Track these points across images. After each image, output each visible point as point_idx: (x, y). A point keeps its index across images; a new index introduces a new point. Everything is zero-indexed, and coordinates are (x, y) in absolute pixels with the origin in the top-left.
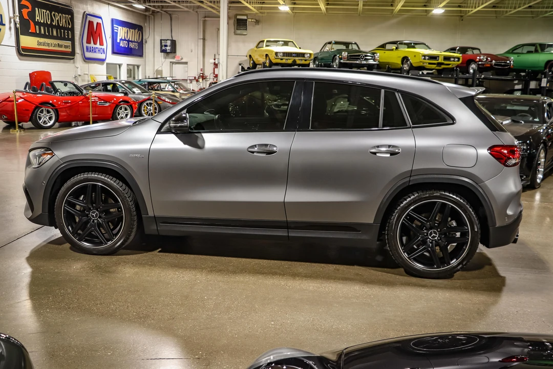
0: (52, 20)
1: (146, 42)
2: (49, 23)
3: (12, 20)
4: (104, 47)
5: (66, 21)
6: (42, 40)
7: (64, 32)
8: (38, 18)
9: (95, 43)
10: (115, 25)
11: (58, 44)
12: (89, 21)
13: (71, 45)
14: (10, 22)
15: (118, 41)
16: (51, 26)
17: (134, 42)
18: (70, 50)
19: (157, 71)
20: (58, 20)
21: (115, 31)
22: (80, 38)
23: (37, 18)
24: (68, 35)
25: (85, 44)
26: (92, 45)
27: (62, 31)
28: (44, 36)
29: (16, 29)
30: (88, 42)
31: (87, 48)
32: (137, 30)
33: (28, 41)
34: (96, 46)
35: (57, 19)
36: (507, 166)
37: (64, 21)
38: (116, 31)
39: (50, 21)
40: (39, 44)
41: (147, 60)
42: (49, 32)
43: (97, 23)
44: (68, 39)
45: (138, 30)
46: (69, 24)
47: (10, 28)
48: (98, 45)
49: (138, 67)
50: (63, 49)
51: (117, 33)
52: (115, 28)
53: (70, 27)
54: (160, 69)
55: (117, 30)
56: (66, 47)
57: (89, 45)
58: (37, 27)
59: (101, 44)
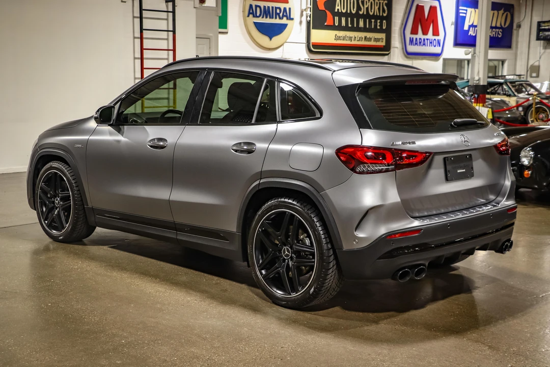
0: (359, 8)
1: (519, 26)
2: (354, 12)
3: (304, 13)
4: (441, 37)
5: (379, 9)
6: (341, 33)
7: (376, 22)
8: (339, 8)
9: (425, 32)
10: (460, 8)
11: (365, 37)
12: (418, 5)
13: (384, 38)
14: (302, 15)
15: (466, 28)
16: (358, 16)
17: (496, 27)
18: (383, 44)
19: (532, 66)
20: (367, 9)
21: (461, 15)
22: (401, 28)
23: (337, 8)
24: (381, 25)
25: (408, 35)
26: (420, 35)
27: (373, 20)
28: (346, 28)
29: (308, 23)
30: (415, 31)
31: (411, 41)
32: (501, 12)
33: (322, 36)
34: (426, 37)
35: (366, 6)
36: (356, 172)
37: (377, 8)
38: (464, 15)
39: (355, 9)
40: (337, 38)
41: (519, 52)
42: (352, 23)
43: (431, 7)
44: (381, 31)
45: (505, 11)
46: (384, 11)
47: (301, 22)
48: (430, 35)
49: (503, 62)
50: (372, 43)
51: (465, 18)
52: (461, 11)
53: (385, 15)
54: (537, 64)
55: (466, 14)
56: (376, 40)
57: (414, 36)
58: (337, 18)
59: (436, 33)
